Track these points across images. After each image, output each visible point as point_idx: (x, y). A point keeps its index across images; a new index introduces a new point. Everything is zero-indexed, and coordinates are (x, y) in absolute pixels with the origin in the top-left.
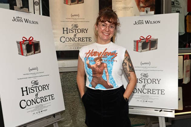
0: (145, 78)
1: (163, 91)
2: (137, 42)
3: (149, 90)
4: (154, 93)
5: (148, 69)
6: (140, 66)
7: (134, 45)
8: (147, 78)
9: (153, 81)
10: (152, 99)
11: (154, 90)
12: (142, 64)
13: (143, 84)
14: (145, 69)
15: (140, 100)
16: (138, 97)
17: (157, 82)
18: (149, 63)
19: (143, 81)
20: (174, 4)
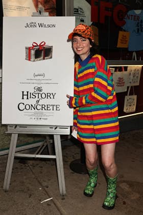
0: (39, 92)
1: (58, 106)
2: (29, 49)
3: (43, 106)
4: (48, 109)
5: (42, 82)
6: (33, 78)
7: (26, 53)
8: (41, 93)
9: (48, 96)
10: (47, 116)
11: (48, 106)
12: (35, 75)
13: (37, 99)
14: (38, 82)
15: (33, 117)
16: (30, 114)
17: (52, 96)
18: (43, 75)
19: (37, 95)
20: (78, 12)
